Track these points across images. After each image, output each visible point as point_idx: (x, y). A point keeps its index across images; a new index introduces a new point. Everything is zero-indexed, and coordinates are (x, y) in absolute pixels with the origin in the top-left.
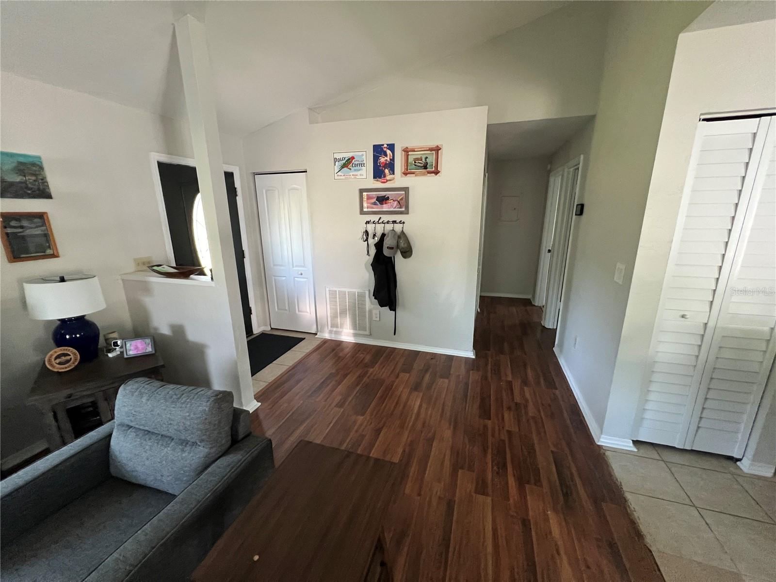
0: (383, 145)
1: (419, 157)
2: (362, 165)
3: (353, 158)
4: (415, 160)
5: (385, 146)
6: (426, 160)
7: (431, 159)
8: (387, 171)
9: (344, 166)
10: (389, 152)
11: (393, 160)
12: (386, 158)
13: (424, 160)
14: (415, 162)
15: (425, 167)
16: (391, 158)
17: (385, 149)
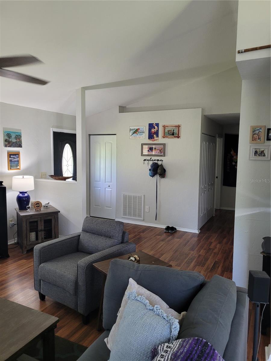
0: (153, 124)
1: (170, 129)
2: (143, 132)
3: (139, 129)
4: (168, 131)
5: (154, 124)
6: (173, 131)
7: (176, 131)
8: (155, 136)
9: (134, 133)
10: (156, 127)
11: (158, 131)
12: (155, 130)
13: (172, 131)
14: (168, 132)
15: (173, 134)
16: (157, 130)
17: (154, 126)
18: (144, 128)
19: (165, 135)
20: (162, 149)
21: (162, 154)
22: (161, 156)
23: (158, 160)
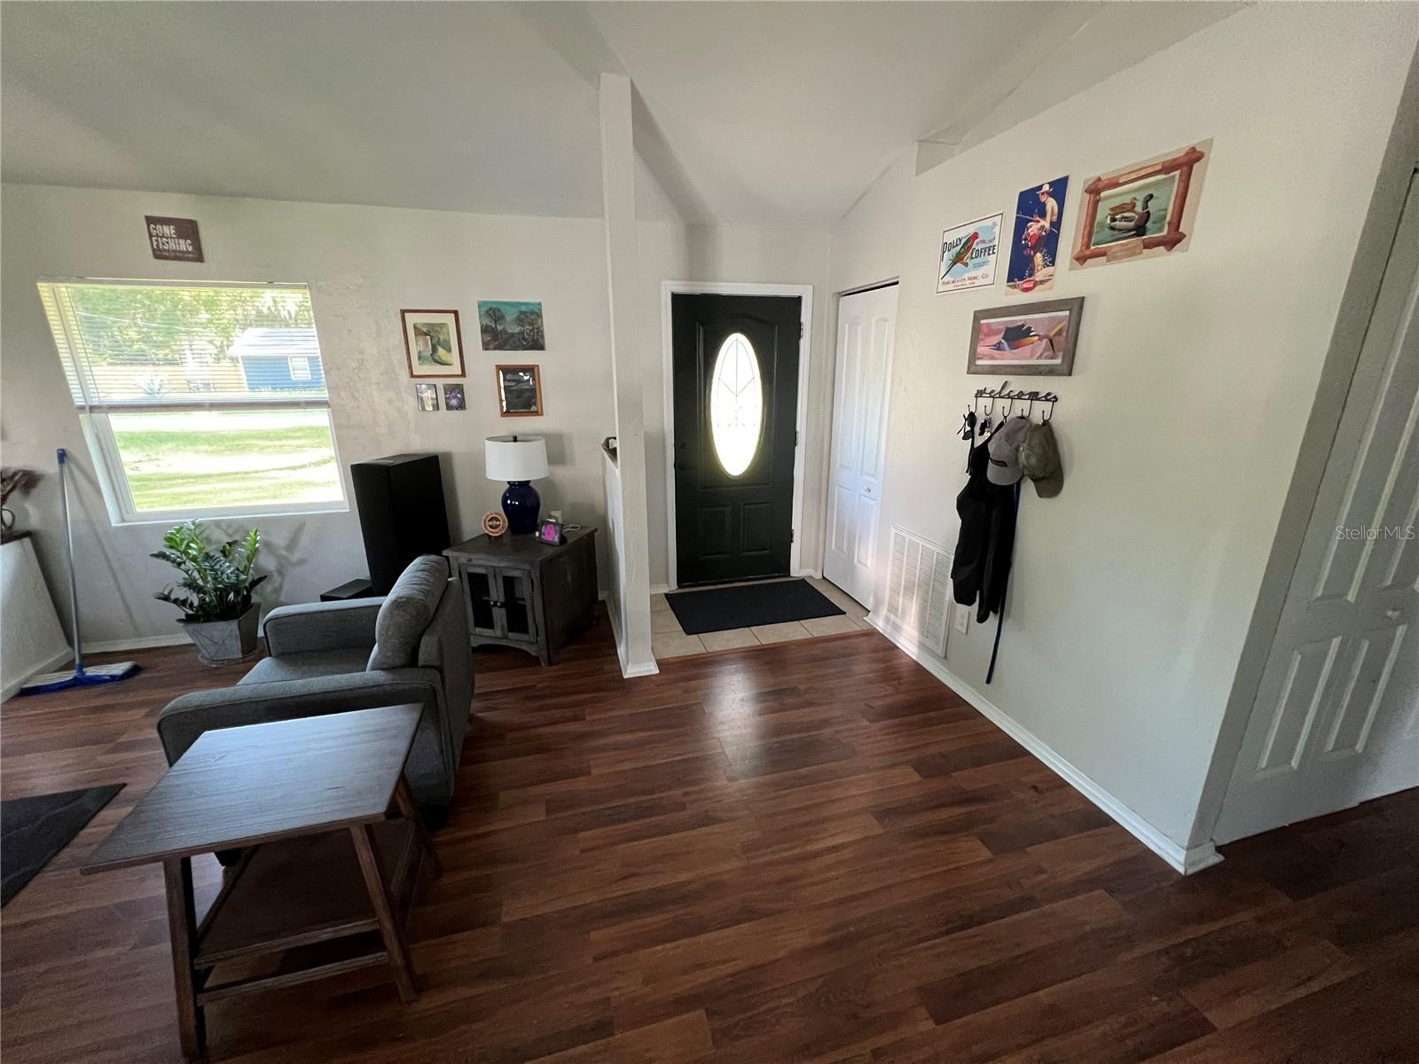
0: (1040, 187)
2: (990, 250)
3: (975, 236)
4: (1116, 210)
5: (1046, 188)
6: (1146, 206)
8: (1039, 258)
9: (958, 259)
10: (1051, 204)
11: (1057, 224)
12: (1042, 223)
13: (1139, 208)
14: (1113, 220)
15: (1140, 230)
16: (1055, 218)
17: (1043, 199)
18: (995, 224)
19: (1088, 247)
20: (1059, 333)
21: (1058, 361)
22: (1051, 371)
23: (1034, 396)
